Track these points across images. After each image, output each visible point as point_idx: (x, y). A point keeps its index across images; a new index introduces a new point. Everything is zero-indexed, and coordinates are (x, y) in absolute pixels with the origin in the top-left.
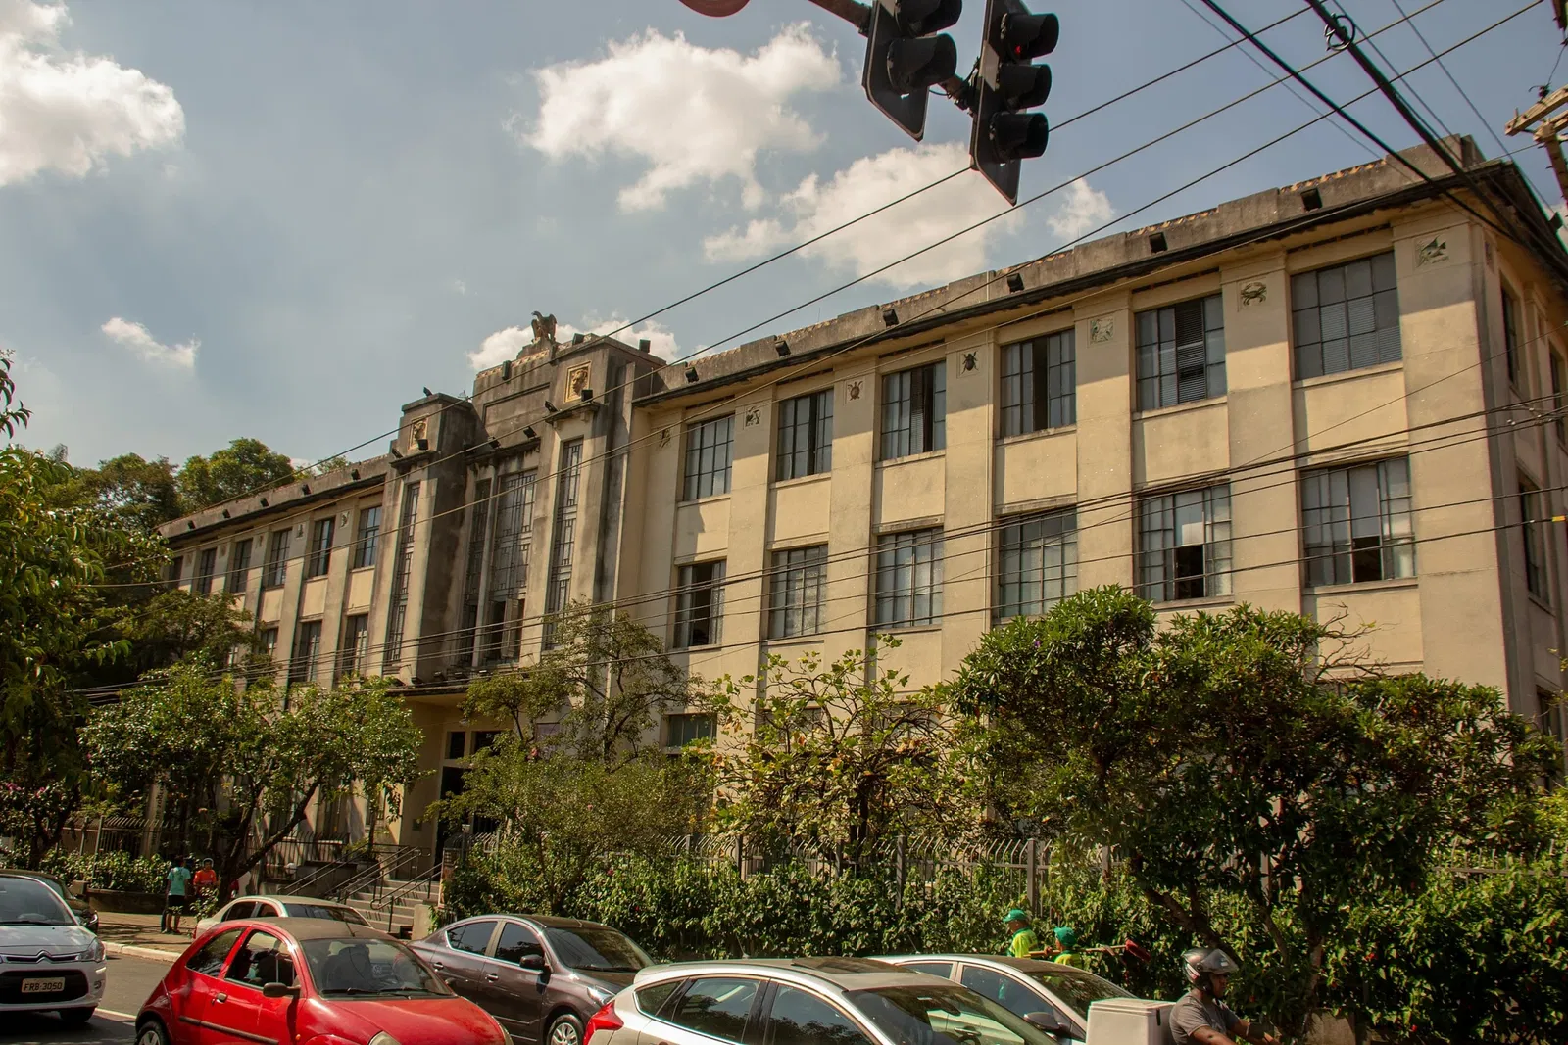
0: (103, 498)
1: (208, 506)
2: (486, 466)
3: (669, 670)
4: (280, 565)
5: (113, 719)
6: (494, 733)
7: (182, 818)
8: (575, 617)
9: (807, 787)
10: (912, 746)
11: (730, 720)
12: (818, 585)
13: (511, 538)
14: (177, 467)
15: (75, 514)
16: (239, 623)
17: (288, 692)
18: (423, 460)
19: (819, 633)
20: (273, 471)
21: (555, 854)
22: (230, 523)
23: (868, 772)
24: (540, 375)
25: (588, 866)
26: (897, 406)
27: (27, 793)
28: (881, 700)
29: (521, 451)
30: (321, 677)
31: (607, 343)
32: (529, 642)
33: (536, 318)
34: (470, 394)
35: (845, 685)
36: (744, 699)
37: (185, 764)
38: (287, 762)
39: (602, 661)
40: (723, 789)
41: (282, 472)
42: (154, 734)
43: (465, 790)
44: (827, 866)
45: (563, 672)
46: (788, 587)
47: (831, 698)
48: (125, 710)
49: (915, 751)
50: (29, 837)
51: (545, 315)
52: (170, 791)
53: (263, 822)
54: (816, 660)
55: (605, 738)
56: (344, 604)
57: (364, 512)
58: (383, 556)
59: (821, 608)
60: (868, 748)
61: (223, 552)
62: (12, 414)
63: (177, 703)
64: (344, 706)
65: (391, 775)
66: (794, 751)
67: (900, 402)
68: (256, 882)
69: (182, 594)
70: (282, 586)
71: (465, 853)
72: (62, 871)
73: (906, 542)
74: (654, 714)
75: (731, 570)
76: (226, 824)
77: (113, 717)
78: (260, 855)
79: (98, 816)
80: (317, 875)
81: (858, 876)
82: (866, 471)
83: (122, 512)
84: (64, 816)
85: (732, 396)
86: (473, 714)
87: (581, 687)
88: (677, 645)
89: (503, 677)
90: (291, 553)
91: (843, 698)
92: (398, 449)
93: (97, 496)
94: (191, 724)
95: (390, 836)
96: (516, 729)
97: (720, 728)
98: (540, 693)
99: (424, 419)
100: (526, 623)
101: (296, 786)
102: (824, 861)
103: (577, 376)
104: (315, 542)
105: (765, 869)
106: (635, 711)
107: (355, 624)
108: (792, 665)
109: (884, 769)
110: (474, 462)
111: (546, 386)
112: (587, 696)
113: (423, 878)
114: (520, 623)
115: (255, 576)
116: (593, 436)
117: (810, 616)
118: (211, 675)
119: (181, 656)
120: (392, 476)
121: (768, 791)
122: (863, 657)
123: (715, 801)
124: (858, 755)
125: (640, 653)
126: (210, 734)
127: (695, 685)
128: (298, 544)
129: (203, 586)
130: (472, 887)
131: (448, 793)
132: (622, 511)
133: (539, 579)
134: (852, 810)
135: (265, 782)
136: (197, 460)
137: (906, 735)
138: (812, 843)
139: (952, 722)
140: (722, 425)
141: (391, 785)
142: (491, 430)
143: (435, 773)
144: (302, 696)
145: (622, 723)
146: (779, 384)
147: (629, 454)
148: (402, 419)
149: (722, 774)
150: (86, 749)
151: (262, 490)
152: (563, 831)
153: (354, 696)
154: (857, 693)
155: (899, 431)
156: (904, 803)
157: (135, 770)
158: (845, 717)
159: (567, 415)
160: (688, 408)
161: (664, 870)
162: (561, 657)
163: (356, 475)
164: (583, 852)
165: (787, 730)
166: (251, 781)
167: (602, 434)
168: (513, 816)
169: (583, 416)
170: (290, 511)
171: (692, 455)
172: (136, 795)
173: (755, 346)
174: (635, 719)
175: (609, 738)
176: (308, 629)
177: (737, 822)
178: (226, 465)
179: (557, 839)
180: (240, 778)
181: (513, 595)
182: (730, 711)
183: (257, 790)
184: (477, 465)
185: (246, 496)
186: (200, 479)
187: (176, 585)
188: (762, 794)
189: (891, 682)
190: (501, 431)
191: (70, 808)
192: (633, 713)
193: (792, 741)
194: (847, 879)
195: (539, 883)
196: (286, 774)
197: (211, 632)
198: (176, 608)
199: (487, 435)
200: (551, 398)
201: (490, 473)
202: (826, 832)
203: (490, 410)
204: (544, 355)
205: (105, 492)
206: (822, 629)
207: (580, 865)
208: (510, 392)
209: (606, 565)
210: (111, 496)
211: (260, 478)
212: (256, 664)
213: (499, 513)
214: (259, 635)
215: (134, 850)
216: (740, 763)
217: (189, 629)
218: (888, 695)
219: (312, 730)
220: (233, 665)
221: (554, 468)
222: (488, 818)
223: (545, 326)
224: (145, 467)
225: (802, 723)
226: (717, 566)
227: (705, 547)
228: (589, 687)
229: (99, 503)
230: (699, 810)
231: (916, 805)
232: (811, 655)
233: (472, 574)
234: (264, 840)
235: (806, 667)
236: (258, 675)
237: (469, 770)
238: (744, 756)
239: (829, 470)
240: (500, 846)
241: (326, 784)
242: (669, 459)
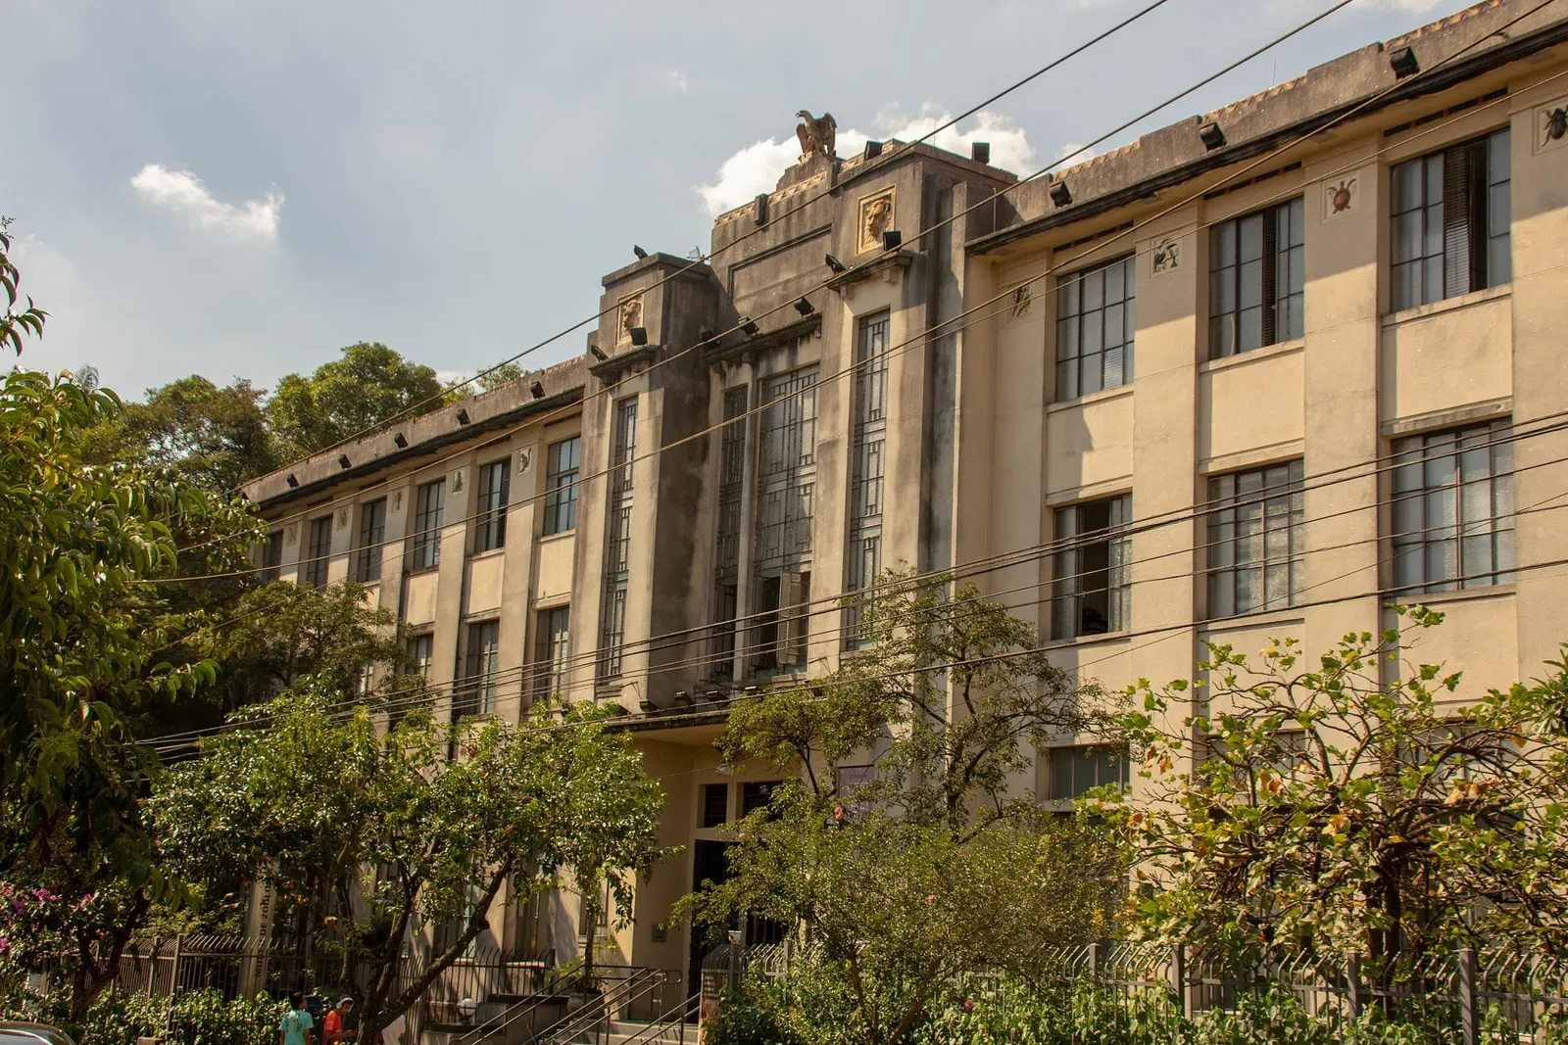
0: (155, 446)
1: (315, 450)
2: (739, 365)
3: (1046, 675)
4: (431, 536)
5: (191, 783)
6: (771, 785)
7: (301, 933)
8: (891, 596)
9: (1289, 863)
10: (1473, 794)
11: (1153, 753)
12: (1290, 527)
13: (784, 475)
14: (265, 392)
15: (116, 472)
16: (373, 629)
17: (452, 731)
18: (639, 361)
19: (1294, 607)
20: (410, 392)
21: (877, 976)
22: (350, 475)
23: (1395, 839)
24: (814, 214)
25: (931, 995)
26: (1418, 216)
27: (65, 904)
28: (1411, 715)
29: (790, 338)
30: (500, 706)
31: (919, 154)
32: (821, 638)
33: (803, 121)
34: (707, 252)
35: (1346, 692)
36: (1173, 720)
37: (303, 848)
38: (458, 840)
39: (937, 664)
40: (1146, 867)
41: (424, 392)
42: (255, 804)
43: (730, 876)
44: (1333, 998)
45: (877, 685)
46: (1236, 534)
47: (1323, 714)
48: (209, 770)
49: (1479, 802)
50: (71, 971)
51: (817, 115)
52: (281, 891)
53: (422, 934)
54: (1291, 651)
55: (947, 787)
56: (531, 592)
57: (554, 447)
58: (586, 515)
59: (1296, 565)
60: (1392, 797)
61: (343, 521)
62: (17, 318)
63: (287, 755)
64: (540, 750)
65: (617, 855)
66: (1263, 804)
67: (1425, 208)
68: (414, 1029)
69: (284, 588)
70: (434, 568)
71: (735, 975)
72: (122, 1023)
73: (1444, 447)
74: (1026, 747)
75: (1141, 509)
76: (368, 940)
77: (192, 780)
78: (420, 989)
79: (173, 935)
80: (508, 1016)
81: (1391, 1017)
82: (1368, 331)
83: (185, 466)
84: (121, 936)
85: (1130, 224)
86: (739, 755)
87: (906, 707)
88: (1056, 635)
89: (782, 695)
90: (446, 516)
91: (1342, 714)
92: (601, 346)
93: (147, 443)
94: (309, 787)
95: (618, 951)
96: (806, 778)
97: (1134, 767)
98: (842, 719)
99: (638, 296)
100: (814, 609)
101: (473, 878)
102: (1327, 990)
103: (874, 210)
104: (482, 497)
105: (1226, 1001)
106: (994, 744)
107: (549, 621)
108: (1255, 662)
109: (1425, 832)
110: (720, 359)
111: (826, 230)
112: (916, 720)
113: (671, 1019)
114: (803, 610)
115: (393, 555)
116: (905, 306)
117: (1278, 579)
118: (335, 710)
119: (288, 684)
120: (593, 387)
121: (1219, 871)
122: (1373, 644)
123: (1134, 886)
124: (1376, 809)
125: (998, 650)
126: (340, 802)
127: (1089, 699)
128: (455, 502)
129: (316, 575)
130: (749, 1031)
131: (706, 882)
132: (957, 424)
133: (830, 540)
134: (1371, 903)
135: (424, 872)
136: (292, 381)
137: (1459, 774)
138: (1303, 960)
139: (1547, 753)
140: (1115, 274)
141: (617, 872)
142: (743, 307)
143: (683, 850)
144: (476, 736)
145: (974, 763)
146: (1207, 197)
147: (963, 331)
148: (603, 300)
149: (1143, 843)
150: (152, 833)
151: (397, 421)
152: (890, 939)
153: (554, 734)
154: (1366, 706)
155: (1424, 259)
156: (1463, 893)
157: (227, 861)
158: (1348, 745)
159: (862, 275)
160: (1056, 250)
161: (1055, 1002)
162: (873, 660)
163: (537, 391)
164: (924, 972)
165: (1249, 769)
166: (404, 872)
167: (919, 303)
168: (809, 915)
169: (886, 275)
170: (441, 452)
171: (1067, 328)
172: (229, 901)
173: (1164, 137)
174: (995, 756)
175: (955, 788)
176: (479, 633)
177: (1173, 921)
178: (337, 386)
179: (880, 951)
180: (385, 867)
181: (791, 566)
182: (1151, 737)
183: (412, 887)
184: (725, 364)
185: (373, 433)
186: (300, 410)
187: (274, 574)
188: (1211, 875)
189: (1428, 686)
190: (756, 308)
191: (132, 924)
192: (991, 746)
193: (1259, 786)
194: (1372, 1022)
195: (855, 1023)
196: (457, 860)
197: (332, 644)
198: (277, 610)
199: (738, 316)
200: (835, 250)
201: (745, 376)
202: (1327, 940)
203: (740, 275)
204: (820, 180)
205: (159, 437)
206: (1298, 599)
207: (920, 994)
208: (769, 244)
209: (936, 513)
210: (168, 441)
211: (390, 403)
212: (402, 689)
213: (763, 436)
214: (403, 644)
215: (228, 984)
216: (1171, 823)
217: (299, 640)
218: (1423, 707)
219: (493, 790)
220: (368, 693)
221: (846, 361)
222: (770, 921)
223: (818, 133)
224: (216, 395)
225: (1274, 756)
226: (1116, 504)
227: (1095, 475)
228: (918, 708)
229: (151, 454)
230: (1106, 900)
231: (1488, 896)
232: (1283, 641)
233: (726, 537)
234: (426, 964)
235: (1276, 663)
236: (406, 707)
237: (736, 844)
238: (1178, 813)
239: (1301, 335)
240: (789, 964)
241: (517, 871)
242: (1030, 335)
